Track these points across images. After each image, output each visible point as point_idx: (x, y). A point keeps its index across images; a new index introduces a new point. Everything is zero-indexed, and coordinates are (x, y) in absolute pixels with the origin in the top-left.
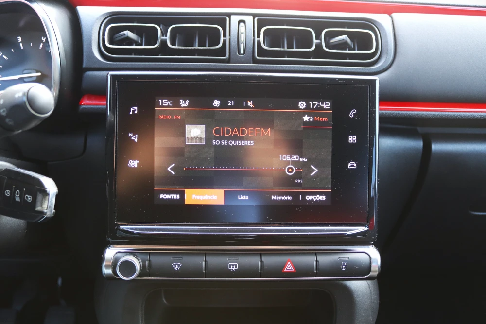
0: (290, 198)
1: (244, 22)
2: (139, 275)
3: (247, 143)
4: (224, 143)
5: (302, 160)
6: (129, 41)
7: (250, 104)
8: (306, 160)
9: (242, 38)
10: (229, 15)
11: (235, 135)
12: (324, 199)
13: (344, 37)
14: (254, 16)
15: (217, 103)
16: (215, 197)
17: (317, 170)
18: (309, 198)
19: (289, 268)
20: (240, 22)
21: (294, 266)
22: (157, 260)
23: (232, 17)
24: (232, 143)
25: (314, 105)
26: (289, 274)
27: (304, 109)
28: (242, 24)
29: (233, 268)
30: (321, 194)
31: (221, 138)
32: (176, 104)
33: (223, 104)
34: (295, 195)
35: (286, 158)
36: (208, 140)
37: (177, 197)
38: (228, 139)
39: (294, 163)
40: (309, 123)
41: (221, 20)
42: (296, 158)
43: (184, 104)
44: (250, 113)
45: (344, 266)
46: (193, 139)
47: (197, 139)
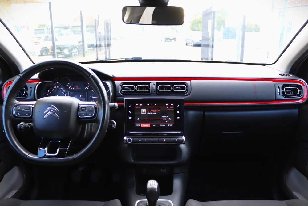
0: (164, 125)
2: (132, 142)
3: (155, 113)
4: (150, 113)
6: (127, 89)
7: (155, 105)
8: (168, 117)
9: (154, 88)
10: (151, 82)
13: (179, 87)
14: (157, 82)
15: (148, 105)
16: (148, 125)
17: (170, 119)
18: (169, 125)
21: (166, 140)
22: (135, 139)
25: (169, 104)
26: (164, 142)
27: (167, 105)
28: (154, 85)
29: (152, 141)
30: (171, 124)
31: (149, 112)
32: (139, 105)
33: (150, 105)
34: (166, 125)
35: (164, 116)
36: (146, 113)
37: (140, 125)
38: (151, 112)
39: (165, 117)
40: (169, 109)
41: (149, 84)
42: (165, 116)
43: (141, 105)
44: (155, 107)
45: (177, 140)
46: (143, 112)
47: (144, 112)
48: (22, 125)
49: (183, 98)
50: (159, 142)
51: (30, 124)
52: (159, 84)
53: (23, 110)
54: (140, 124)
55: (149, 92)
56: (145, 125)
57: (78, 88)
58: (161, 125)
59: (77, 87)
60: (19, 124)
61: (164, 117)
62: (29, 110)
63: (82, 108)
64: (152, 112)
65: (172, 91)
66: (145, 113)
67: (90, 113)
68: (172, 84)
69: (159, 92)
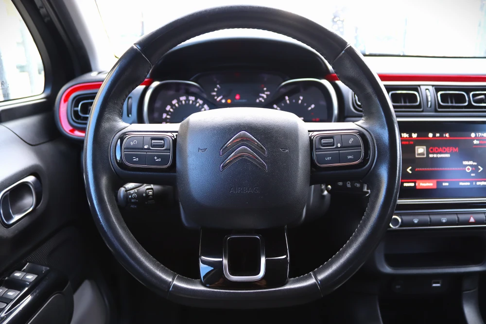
0: (469, 184)
1: (428, 89)
2: (400, 226)
3: (447, 155)
4: (435, 156)
5: (474, 164)
7: (447, 135)
8: (476, 164)
9: (429, 99)
10: (419, 86)
13: (483, 97)
14: (433, 86)
15: (431, 135)
16: (431, 184)
17: (482, 169)
18: (478, 183)
19: (472, 220)
20: (426, 89)
21: (474, 219)
23: (422, 87)
24: (439, 156)
25: (479, 135)
26: (472, 223)
27: (474, 137)
28: (427, 91)
29: (444, 221)
31: (433, 153)
32: (410, 136)
33: (434, 136)
34: (471, 182)
35: (467, 163)
36: (428, 153)
37: (413, 185)
38: (437, 153)
39: (470, 165)
40: (477, 145)
41: (415, 88)
42: (471, 163)
43: (414, 135)
44: (447, 140)
46: (419, 154)
48: (132, 192)
50: (459, 222)
51: (152, 189)
52: (438, 89)
53: (146, 147)
54: (412, 182)
55: (419, 106)
56: (426, 183)
57: (240, 99)
59: (237, 97)
60: (122, 189)
61: (467, 165)
62: (163, 146)
63: (323, 141)
64: (441, 153)
65: (470, 106)
66: (423, 154)
67: (350, 154)
68: (468, 90)
69: (440, 106)
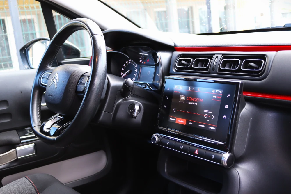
0: (204, 126)
3: (195, 104)
4: (189, 103)
5: (210, 112)
7: (198, 89)
8: (211, 113)
9: (214, 64)
10: (215, 54)
11: (193, 100)
12: (214, 129)
14: (223, 54)
16: (183, 122)
17: (214, 117)
18: (210, 128)
20: (217, 57)
21: (198, 152)
22: (164, 140)
24: (191, 103)
25: (217, 91)
26: (196, 155)
27: (214, 93)
30: (214, 127)
31: (188, 101)
33: (191, 89)
34: (206, 126)
35: (205, 111)
36: (185, 101)
37: (174, 120)
39: (207, 113)
41: (211, 56)
42: (208, 111)
45: (213, 157)
46: (181, 100)
47: (183, 100)
49: (240, 81)
50: (189, 152)
52: (225, 56)
54: (174, 118)
55: (207, 69)
57: (149, 62)
58: (199, 125)
61: (205, 113)
65: (240, 70)
